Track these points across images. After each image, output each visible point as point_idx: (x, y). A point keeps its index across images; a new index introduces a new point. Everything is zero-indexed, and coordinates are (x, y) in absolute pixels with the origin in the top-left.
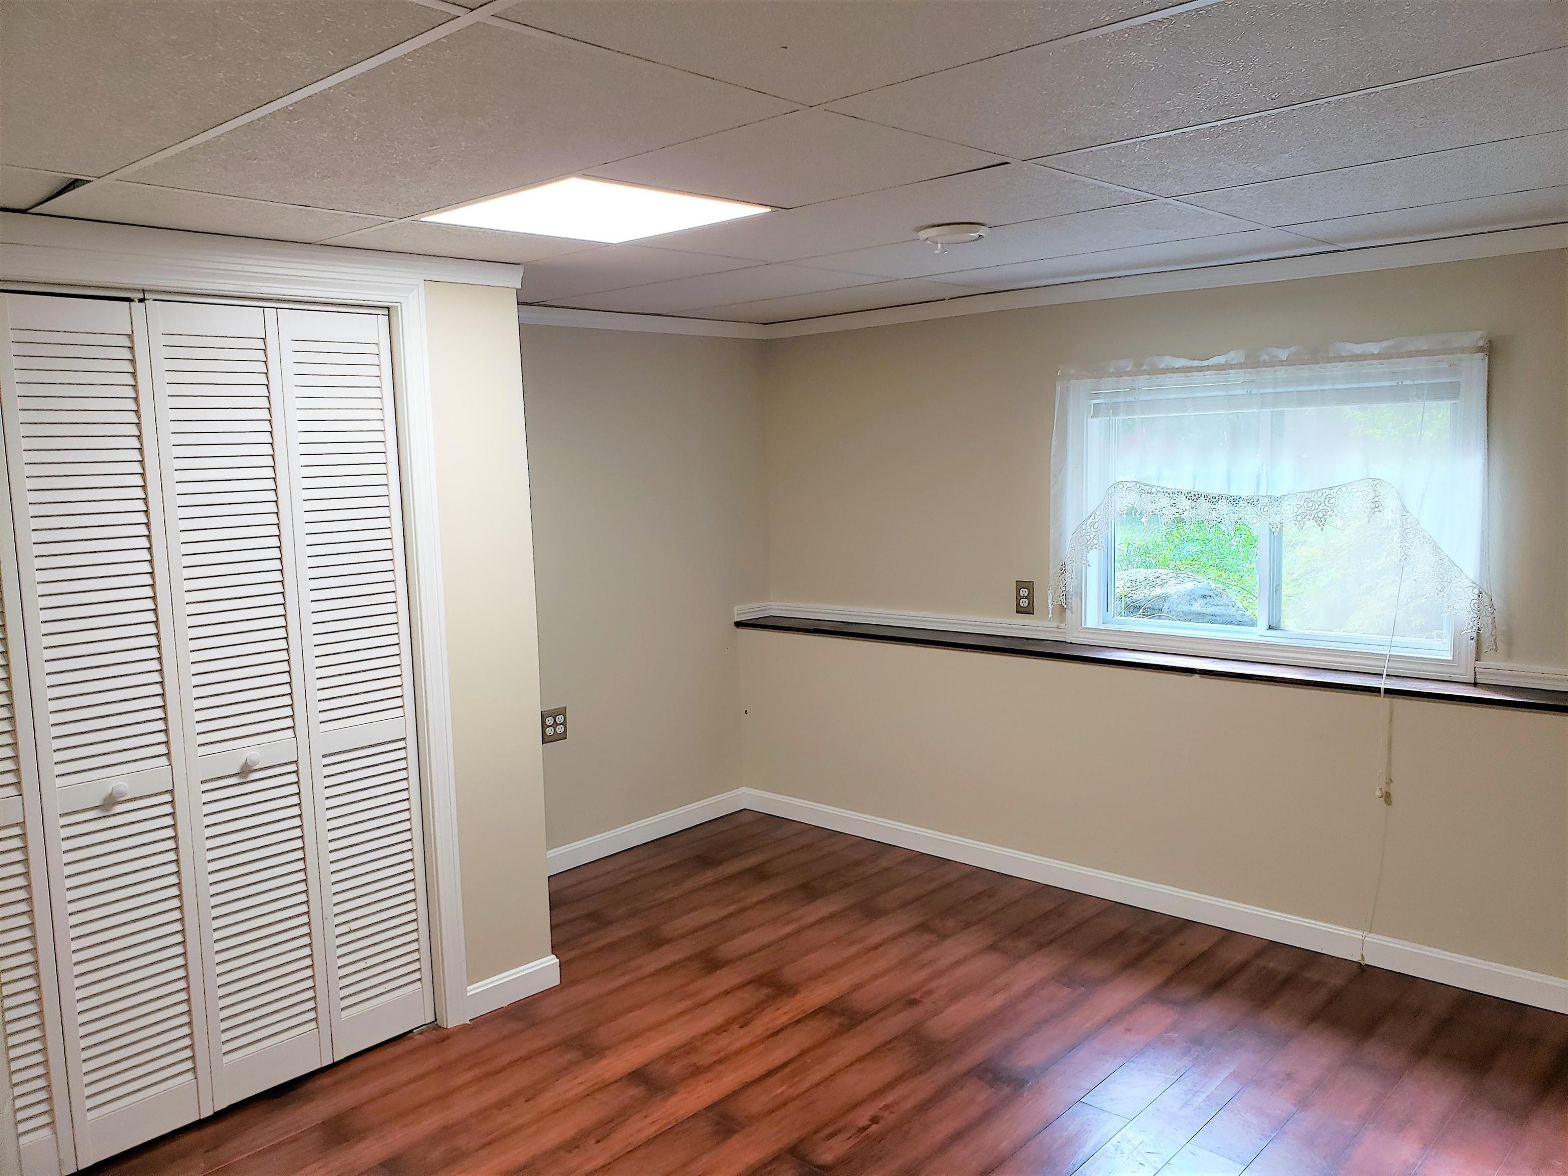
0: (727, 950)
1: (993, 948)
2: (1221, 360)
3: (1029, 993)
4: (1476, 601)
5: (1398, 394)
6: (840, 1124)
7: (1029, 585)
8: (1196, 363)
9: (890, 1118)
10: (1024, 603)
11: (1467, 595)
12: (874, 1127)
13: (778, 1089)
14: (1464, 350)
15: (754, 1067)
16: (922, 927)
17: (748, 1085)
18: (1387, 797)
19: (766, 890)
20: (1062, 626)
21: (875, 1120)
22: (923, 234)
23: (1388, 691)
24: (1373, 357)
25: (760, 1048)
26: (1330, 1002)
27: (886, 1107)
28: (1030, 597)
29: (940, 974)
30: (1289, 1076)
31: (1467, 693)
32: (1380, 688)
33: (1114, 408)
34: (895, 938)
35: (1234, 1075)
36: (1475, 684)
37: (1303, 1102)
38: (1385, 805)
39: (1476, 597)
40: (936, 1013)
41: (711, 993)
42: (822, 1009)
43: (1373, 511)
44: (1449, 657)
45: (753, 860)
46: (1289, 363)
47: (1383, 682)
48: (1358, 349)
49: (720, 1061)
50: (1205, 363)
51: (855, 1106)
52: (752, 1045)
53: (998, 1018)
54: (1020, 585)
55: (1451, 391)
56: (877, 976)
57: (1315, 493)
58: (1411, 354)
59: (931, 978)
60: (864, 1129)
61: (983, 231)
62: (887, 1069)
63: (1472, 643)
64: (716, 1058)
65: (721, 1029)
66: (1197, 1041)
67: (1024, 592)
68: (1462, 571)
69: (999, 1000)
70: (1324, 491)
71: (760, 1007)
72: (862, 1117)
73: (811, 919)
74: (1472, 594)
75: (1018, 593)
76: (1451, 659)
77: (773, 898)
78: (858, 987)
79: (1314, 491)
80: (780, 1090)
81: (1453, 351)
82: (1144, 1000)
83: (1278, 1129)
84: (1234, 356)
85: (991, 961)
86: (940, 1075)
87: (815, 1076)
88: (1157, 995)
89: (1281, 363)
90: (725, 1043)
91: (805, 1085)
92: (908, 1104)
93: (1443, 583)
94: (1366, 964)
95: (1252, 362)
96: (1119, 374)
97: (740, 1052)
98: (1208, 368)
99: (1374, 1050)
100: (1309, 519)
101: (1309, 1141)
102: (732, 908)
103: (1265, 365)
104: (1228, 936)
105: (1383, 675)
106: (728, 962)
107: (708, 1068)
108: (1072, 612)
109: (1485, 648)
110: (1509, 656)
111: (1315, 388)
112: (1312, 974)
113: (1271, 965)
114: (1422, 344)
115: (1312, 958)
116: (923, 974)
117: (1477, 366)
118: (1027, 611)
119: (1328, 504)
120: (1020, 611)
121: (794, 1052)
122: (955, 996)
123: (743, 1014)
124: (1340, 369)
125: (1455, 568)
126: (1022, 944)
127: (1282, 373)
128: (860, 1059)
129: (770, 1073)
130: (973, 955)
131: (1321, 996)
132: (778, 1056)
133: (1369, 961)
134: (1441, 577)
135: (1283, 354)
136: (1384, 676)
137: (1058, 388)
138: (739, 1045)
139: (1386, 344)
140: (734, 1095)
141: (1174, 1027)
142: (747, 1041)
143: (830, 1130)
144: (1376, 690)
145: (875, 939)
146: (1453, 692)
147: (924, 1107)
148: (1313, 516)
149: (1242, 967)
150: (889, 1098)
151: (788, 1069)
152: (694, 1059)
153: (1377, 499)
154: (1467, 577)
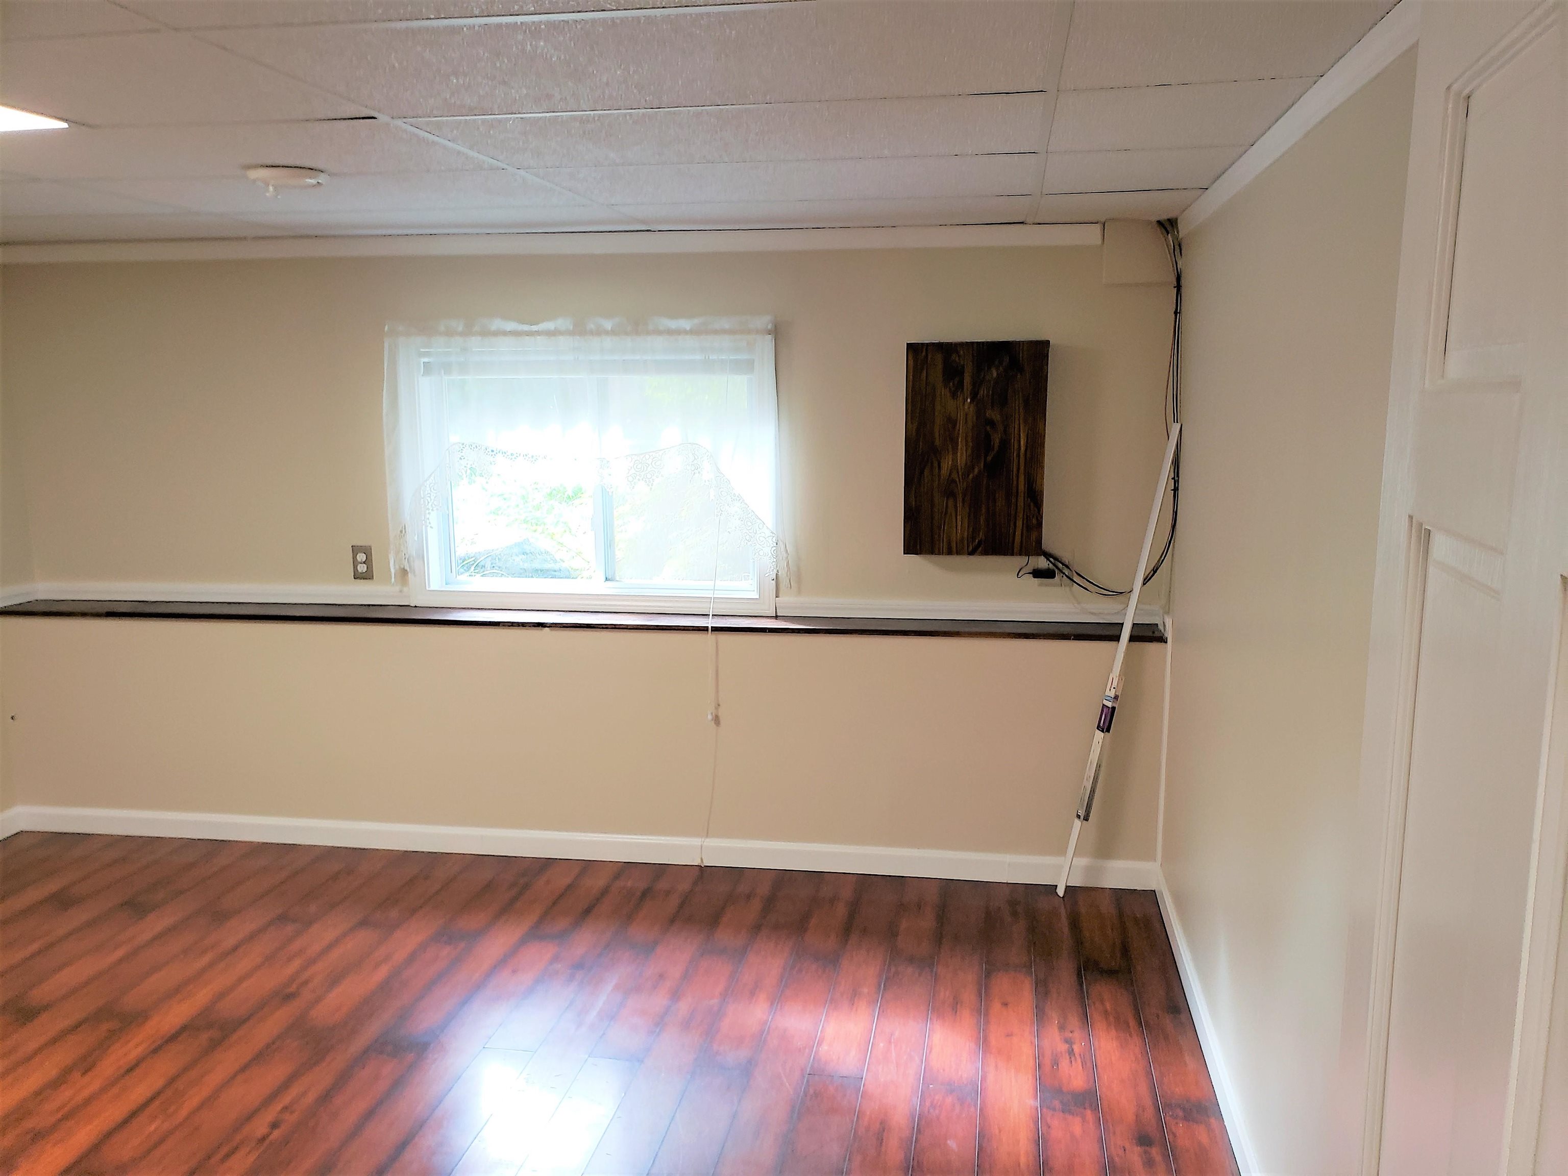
0: (39, 995)
1: (364, 923)
2: (549, 325)
3: (411, 959)
4: (775, 548)
5: (708, 367)
6: (238, 1138)
7: (367, 551)
8: (526, 328)
9: (291, 1119)
10: (362, 568)
11: (768, 544)
12: (276, 1133)
13: (151, 1127)
14: (758, 332)
15: (113, 1113)
16: (283, 918)
17: (108, 1135)
18: (717, 720)
19: (79, 916)
20: (405, 589)
21: (274, 1125)
22: (254, 174)
23: (715, 629)
24: (686, 332)
25: (115, 1090)
26: (682, 906)
27: (286, 1108)
28: (368, 562)
29: (312, 961)
30: (661, 976)
31: (773, 625)
32: (708, 627)
33: (447, 368)
34: (252, 937)
35: (617, 987)
36: (776, 617)
37: (676, 995)
38: (715, 726)
39: (775, 544)
40: (318, 1000)
41: (33, 1045)
42: (184, 1028)
43: (693, 472)
44: (755, 595)
45: (52, 886)
46: (613, 333)
47: (710, 622)
48: (673, 324)
49: (66, 1117)
50: (534, 328)
51: (250, 1117)
52: (104, 1090)
53: (386, 989)
54: (355, 550)
55: (747, 367)
56: (241, 980)
57: (643, 456)
58: (716, 332)
59: (304, 968)
60: (263, 1139)
61: (322, 178)
62: (276, 1072)
63: (773, 583)
64: (59, 1115)
65: (56, 1084)
66: (579, 966)
67: (361, 557)
68: (764, 524)
69: (383, 972)
70: (651, 454)
71: (103, 1046)
72: (260, 1126)
73: (147, 936)
74: (771, 542)
75: (354, 558)
76: (758, 597)
77: (91, 924)
78: (221, 996)
79: (642, 454)
80: (152, 1128)
81: (749, 332)
82: (523, 942)
83: (659, 1023)
84: (562, 323)
85: (365, 937)
86: (337, 1061)
87: (194, 1099)
88: (536, 933)
89: (607, 333)
90: (65, 1095)
91: (184, 1113)
92: (311, 1098)
93: (750, 534)
94: (705, 866)
95: (579, 330)
96: (450, 333)
97: (88, 1101)
98: (538, 333)
99: (724, 937)
100: (639, 480)
101: (686, 1025)
102: (35, 947)
103: (592, 333)
104: (588, 866)
105: (709, 615)
106: (46, 1007)
107: (54, 1127)
108: (415, 576)
109: (782, 587)
110: (799, 592)
111: (638, 357)
112: (663, 885)
113: (629, 884)
114: (725, 323)
115: (661, 870)
116: (297, 963)
117: (767, 343)
118: (367, 576)
119: (654, 466)
120: (357, 576)
121: (160, 1083)
122: (335, 979)
123: (84, 1058)
124: (659, 342)
125: (758, 521)
126: (394, 914)
127: (608, 342)
128: (244, 1069)
129: (134, 1114)
130: (345, 935)
131: (674, 902)
132: (139, 1092)
133: (707, 863)
134: (748, 529)
135: (608, 325)
136: (711, 616)
137: (386, 345)
138: (86, 1093)
139: (696, 321)
140: (96, 1148)
141: (556, 959)
142: (95, 1086)
143: (225, 1150)
144: (705, 629)
145: (230, 942)
146: (763, 625)
147: (326, 1097)
148: (642, 477)
149: (605, 892)
150: (286, 1099)
151: (157, 1103)
152: (30, 1124)
153: (695, 462)
154: (767, 528)
